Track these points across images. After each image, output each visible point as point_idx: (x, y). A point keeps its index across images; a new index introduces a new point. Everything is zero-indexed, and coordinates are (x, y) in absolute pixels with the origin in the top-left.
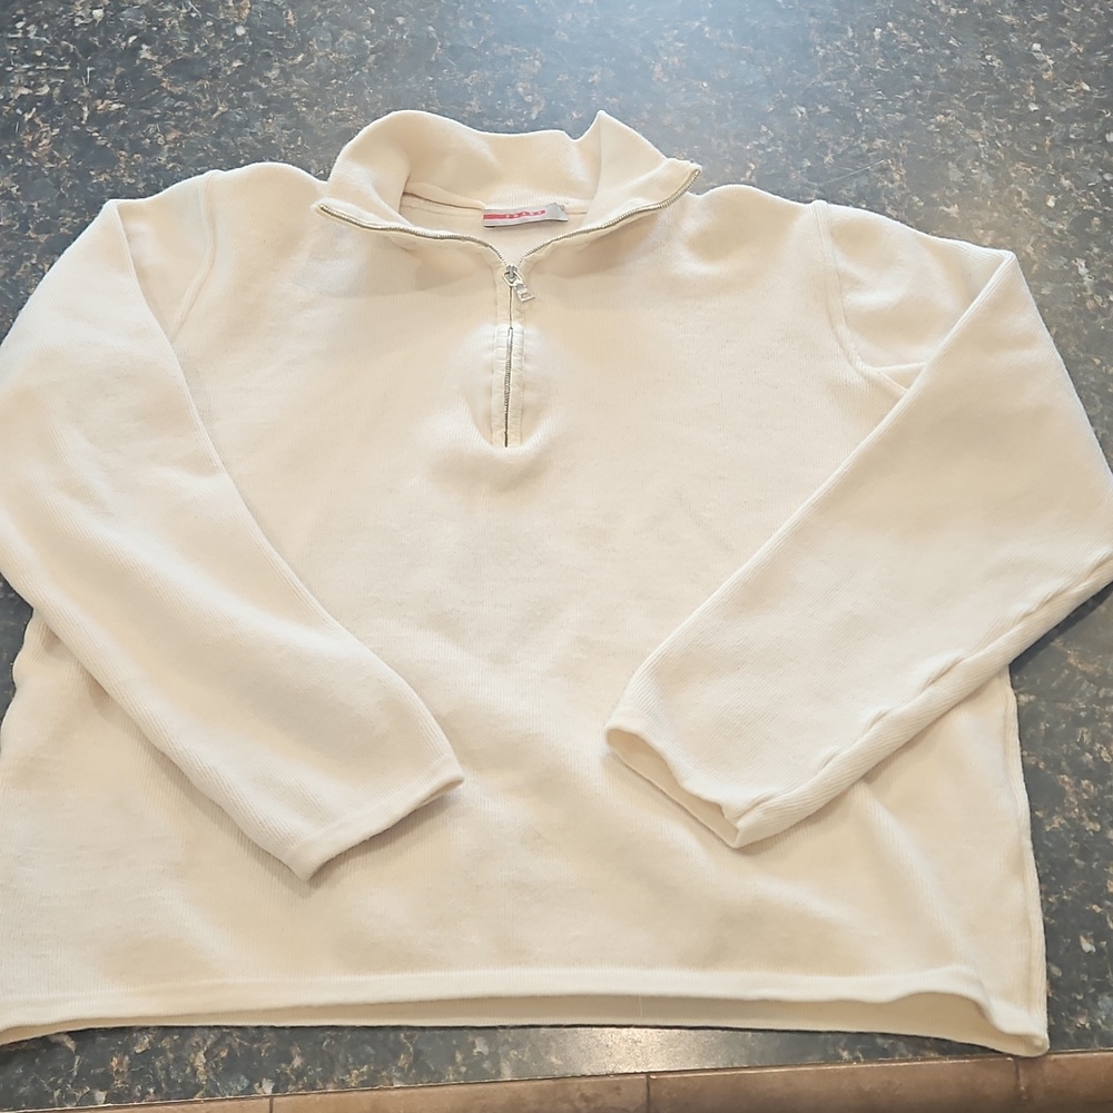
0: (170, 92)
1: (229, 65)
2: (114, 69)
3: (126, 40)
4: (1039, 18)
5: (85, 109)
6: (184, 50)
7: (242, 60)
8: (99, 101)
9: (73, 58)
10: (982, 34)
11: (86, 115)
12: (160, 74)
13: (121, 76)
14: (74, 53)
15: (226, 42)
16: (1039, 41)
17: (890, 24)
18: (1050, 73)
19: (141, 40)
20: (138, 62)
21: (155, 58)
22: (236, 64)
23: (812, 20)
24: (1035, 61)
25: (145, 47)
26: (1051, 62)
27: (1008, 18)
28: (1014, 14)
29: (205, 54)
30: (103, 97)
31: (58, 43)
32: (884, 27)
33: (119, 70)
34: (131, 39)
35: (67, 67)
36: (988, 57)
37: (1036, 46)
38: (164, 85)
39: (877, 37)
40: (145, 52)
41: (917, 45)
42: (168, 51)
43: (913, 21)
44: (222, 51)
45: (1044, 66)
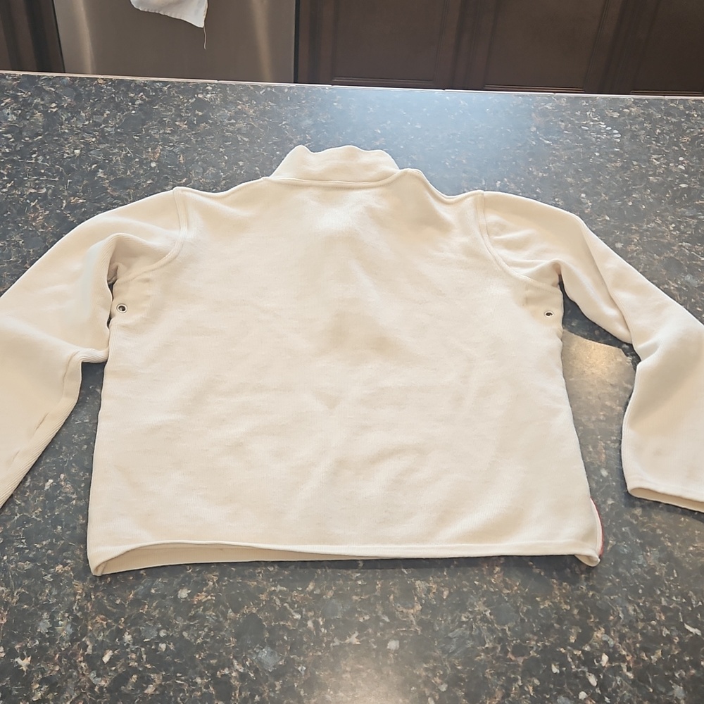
0: (112, 195)
1: (145, 182)
2: (82, 181)
3: (91, 166)
4: (587, 180)
5: (64, 201)
6: (122, 173)
7: (153, 180)
8: (72, 198)
9: (61, 175)
10: (555, 187)
11: (64, 205)
12: (107, 185)
13: (86, 185)
14: (62, 172)
15: (145, 170)
16: (584, 192)
17: (506, 179)
18: (589, 209)
19: (99, 167)
20: (96, 178)
21: (105, 177)
22: (149, 182)
23: (464, 175)
24: (581, 203)
25: (100, 170)
26: (590, 204)
27: (569, 180)
28: (573, 178)
29: (132, 176)
30: (75, 196)
31: (54, 166)
32: (502, 181)
33: (85, 182)
34: (93, 167)
35: (57, 179)
36: (557, 200)
37: (583, 195)
38: (109, 191)
39: (498, 186)
40: (100, 174)
41: (519, 191)
42: (113, 173)
43: (518, 178)
44: (142, 175)
45: (586, 206)
